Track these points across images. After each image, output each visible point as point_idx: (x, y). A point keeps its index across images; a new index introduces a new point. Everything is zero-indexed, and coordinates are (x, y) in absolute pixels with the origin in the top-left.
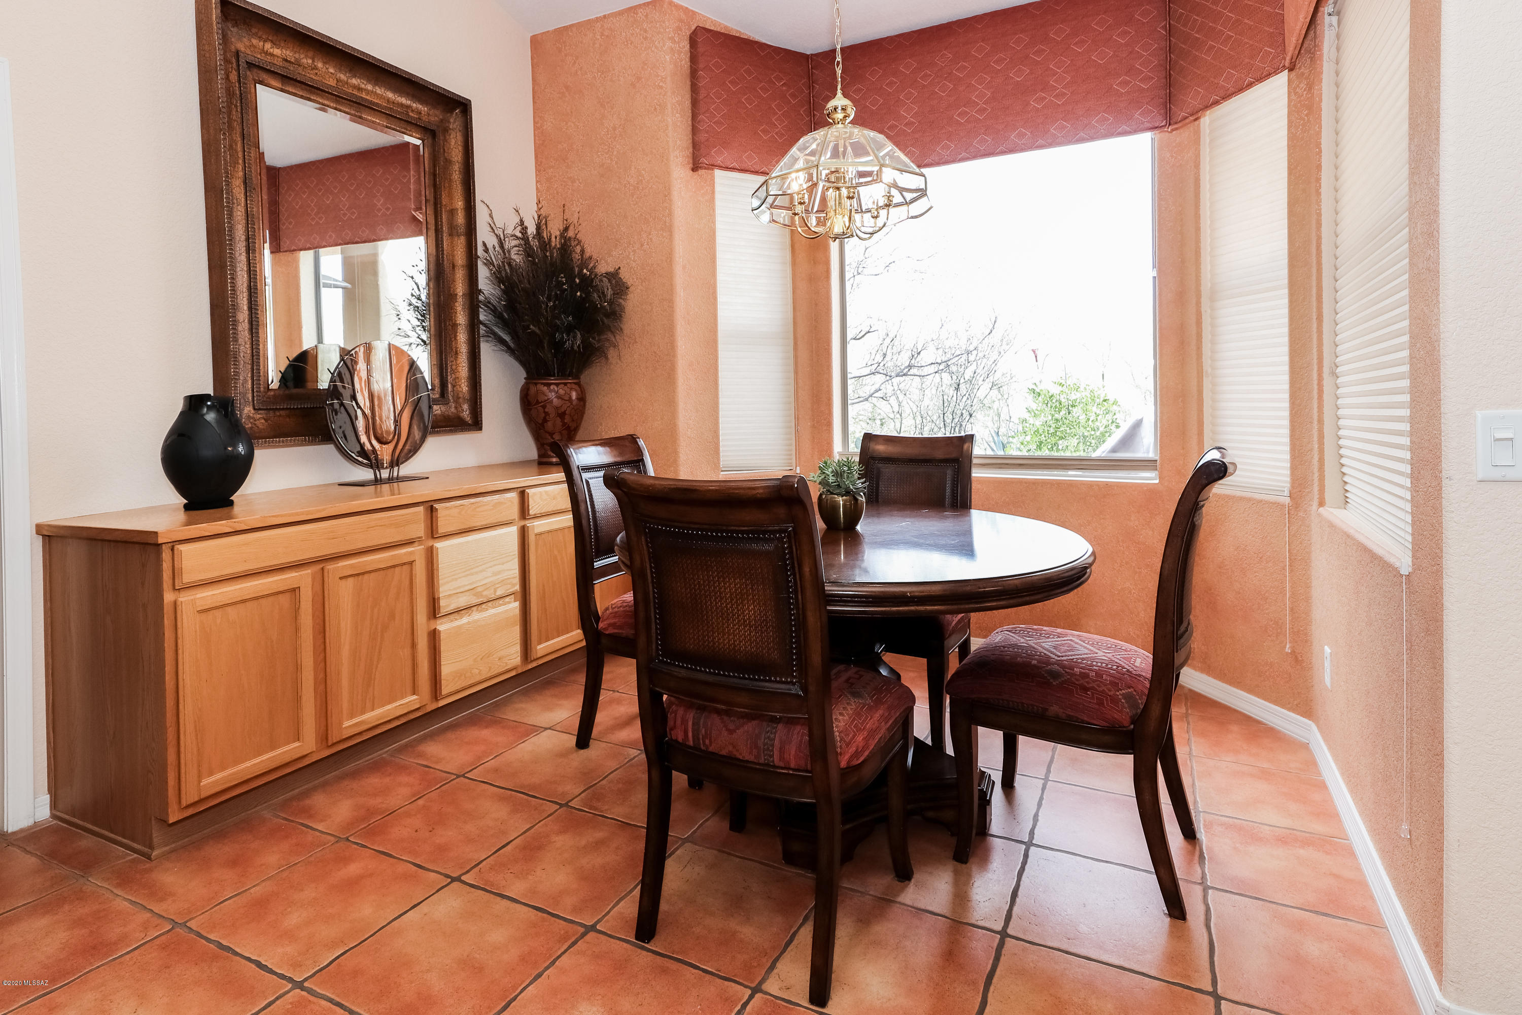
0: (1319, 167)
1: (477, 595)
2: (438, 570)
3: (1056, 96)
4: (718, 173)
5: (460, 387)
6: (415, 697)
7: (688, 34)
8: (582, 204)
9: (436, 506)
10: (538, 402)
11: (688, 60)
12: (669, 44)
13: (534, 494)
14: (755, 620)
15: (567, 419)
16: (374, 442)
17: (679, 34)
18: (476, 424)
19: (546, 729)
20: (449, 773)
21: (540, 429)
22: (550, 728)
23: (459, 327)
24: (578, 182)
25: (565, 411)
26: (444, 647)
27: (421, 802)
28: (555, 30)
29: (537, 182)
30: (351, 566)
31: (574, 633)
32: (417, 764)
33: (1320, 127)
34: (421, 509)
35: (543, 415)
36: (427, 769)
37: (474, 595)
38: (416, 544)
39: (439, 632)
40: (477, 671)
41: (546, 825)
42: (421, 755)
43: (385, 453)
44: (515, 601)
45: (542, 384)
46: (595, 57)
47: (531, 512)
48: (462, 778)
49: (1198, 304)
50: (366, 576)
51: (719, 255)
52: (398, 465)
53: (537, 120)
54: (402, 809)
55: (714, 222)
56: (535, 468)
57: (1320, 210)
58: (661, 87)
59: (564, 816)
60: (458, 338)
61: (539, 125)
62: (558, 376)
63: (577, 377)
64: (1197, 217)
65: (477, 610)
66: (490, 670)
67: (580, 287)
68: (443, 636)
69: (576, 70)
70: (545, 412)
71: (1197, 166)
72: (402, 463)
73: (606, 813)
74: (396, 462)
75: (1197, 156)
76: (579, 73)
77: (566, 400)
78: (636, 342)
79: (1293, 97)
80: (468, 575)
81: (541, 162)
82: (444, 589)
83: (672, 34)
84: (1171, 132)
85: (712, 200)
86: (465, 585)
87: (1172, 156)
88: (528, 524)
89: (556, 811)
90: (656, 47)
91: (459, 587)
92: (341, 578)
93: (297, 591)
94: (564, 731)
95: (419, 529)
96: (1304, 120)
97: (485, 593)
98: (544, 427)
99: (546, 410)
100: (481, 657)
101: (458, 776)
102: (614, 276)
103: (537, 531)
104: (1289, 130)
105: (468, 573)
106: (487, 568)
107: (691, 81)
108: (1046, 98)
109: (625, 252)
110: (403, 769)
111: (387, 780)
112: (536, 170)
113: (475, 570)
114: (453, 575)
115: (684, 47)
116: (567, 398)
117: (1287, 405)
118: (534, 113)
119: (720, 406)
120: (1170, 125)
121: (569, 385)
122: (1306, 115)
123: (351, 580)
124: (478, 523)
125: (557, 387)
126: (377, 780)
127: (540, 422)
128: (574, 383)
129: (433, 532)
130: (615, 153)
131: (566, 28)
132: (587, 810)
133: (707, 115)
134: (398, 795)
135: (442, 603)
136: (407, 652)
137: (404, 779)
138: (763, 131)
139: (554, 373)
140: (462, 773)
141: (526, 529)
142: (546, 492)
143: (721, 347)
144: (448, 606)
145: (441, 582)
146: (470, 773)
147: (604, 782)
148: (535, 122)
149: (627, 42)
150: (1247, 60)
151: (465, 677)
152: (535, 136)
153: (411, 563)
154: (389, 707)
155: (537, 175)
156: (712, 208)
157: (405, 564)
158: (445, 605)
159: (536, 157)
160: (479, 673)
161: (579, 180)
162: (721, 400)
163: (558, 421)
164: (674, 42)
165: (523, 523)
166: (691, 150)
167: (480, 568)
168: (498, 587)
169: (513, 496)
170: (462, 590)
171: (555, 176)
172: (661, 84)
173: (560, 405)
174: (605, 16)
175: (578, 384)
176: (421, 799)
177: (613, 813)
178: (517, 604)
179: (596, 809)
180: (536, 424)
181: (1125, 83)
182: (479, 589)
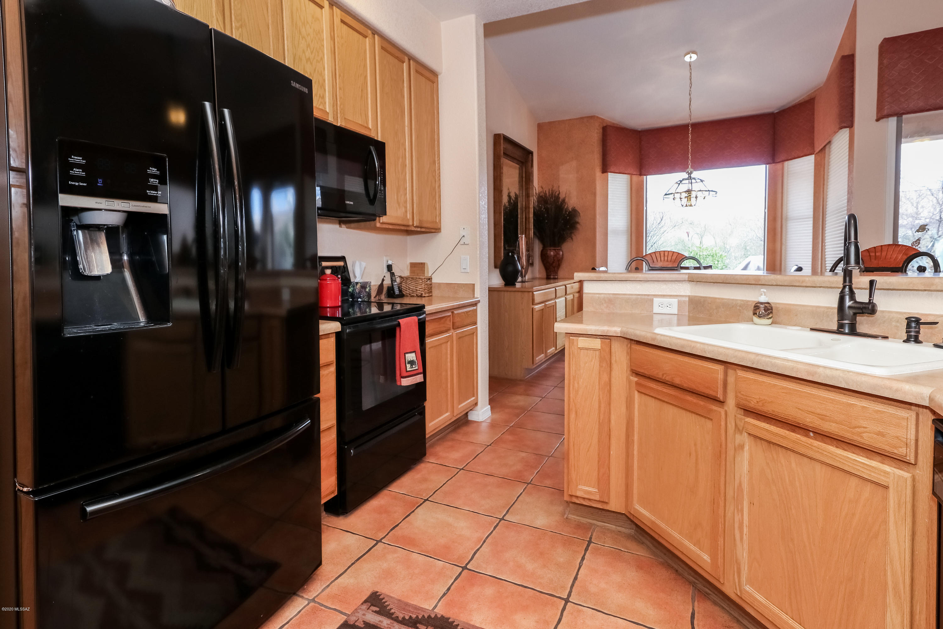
4: (609, 173)
7: (602, 127)
11: (602, 135)
12: (596, 131)
17: (598, 127)
18: (532, 264)
28: (548, 122)
46: (565, 133)
55: (608, 191)
56: (545, 281)
63: (561, 247)
64: (782, 194)
67: (568, 215)
71: (783, 176)
75: (783, 173)
76: (558, 137)
77: (557, 255)
79: (816, 162)
81: (540, 168)
83: (596, 127)
84: (775, 165)
85: (607, 182)
87: (774, 173)
90: (591, 131)
96: (819, 169)
104: (814, 171)
115: (600, 131)
120: (774, 163)
130: (572, 166)
131: (554, 122)
143: (609, 235)
149: (579, 128)
150: (802, 149)
155: (538, 172)
156: (607, 186)
159: (538, 165)
166: (601, 165)
171: (546, 173)
172: (592, 144)
174: (570, 119)
175: (561, 249)
181: (759, 148)
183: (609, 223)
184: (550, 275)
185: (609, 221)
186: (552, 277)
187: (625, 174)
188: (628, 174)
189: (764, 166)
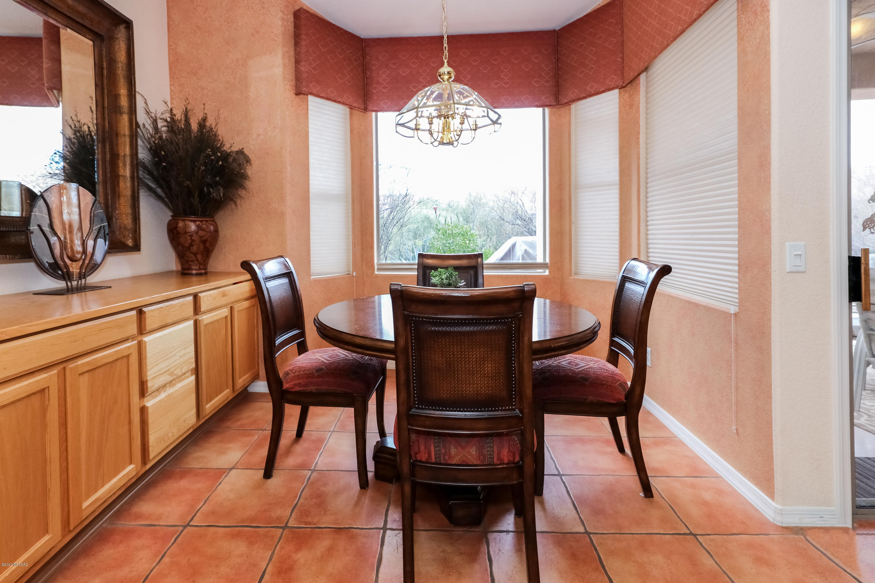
0: (639, 133)
1: (171, 374)
2: (146, 358)
3: (505, 83)
4: (311, 98)
5: (122, 220)
6: (132, 466)
7: (293, 11)
8: (209, 105)
9: (144, 309)
10: (186, 233)
11: (292, 26)
13: (204, 297)
14: (491, 373)
15: (208, 244)
16: (67, 260)
17: (287, 10)
18: (136, 247)
19: (231, 469)
20: (174, 526)
21: (186, 251)
22: (233, 468)
23: (121, 177)
24: (207, 90)
25: (207, 239)
26: (151, 419)
27: (166, 559)
29: (171, 85)
30: (88, 363)
31: (225, 392)
32: (139, 525)
33: (639, 115)
34: (134, 312)
35: (190, 241)
36: (153, 528)
37: (169, 375)
38: (130, 340)
39: (147, 408)
40: (171, 434)
41: (282, 548)
42: (139, 517)
43: (74, 268)
44: (192, 375)
45: (189, 220)
46: (222, 12)
47: (202, 310)
48: (189, 528)
49: (570, 190)
50: (97, 371)
51: (311, 147)
52: (84, 278)
53: (171, 44)
54: (154, 571)
55: (308, 127)
57: (639, 152)
58: (276, 40)
59: (290, 536)
60: (120, 185)
61: (173, 47)
62: (201, 215)
63: (212, 217)
64: (570, 149)
65: (169, 386)
66: (179, 431)
68: (150, 411)
69: (206, 17)
70: (191, 239)
71: (570, 125)
72: (88, 276)
73: (319, 525)
74: (82, 276)
75: (570, 121)
76: (209, 19)
77: (208, 232)
78: (254, 196)
79: (622, 100)
80: (165, 360)
81: (175, 73)
82: (151, 373)
83: (283, 9)
84: (558, 109)
85: (307, 114)
86: (163, 368)
87: (556, 120)
88: (200, 317)
89: (282, 534)
90: (271, 14)
91: (160, 370)
92: (80, 374)
93: (46, 391)
94: (246, 468)
95: (133, 329)
96: (627, 111)
97: (175, 372)
98: (190, 250)
99: (193, 238)
100: (173, 422)
101: (185, 527)
102: (241, 152)
103: (206, 322)
104: (619, 115)
105: (165, 358)
106: (176, 353)
107: (295, 40)
108: (499, 83)
109: (245, 139)
110: (129, 533)
111: (121, 548)
112: (170, 77)
113: (168, 356)
114: (156, 361)
115: (290, 18)
116: (208, 230)
117: (618, 238)
118: (169, 39)
119: (311, 237)
120: (558, 105)
121: (209, 222)
122: (629, 109)
123: (86, 375)
124: (170, 321)
125: (201, 223)
126: (112, 551)
127: (187, 245)
128: (212, 221)
129: (142, 330)
130: (238, 76)
132: (304, 526)
133: (307, 62)
134: (141, 559)
135: (150, 384)
136: (126, 428)
137: (137, 542)
138: (340, 77)
139: (198, 214)
140: (187, 523)
141: (198, 322)
142: (210, 295)
143: (311, 201)
144: (153, 386)
145: (148, 368)
146: (193, 521)
147: (301, 501)
148: (169, 45)
149: (249, 7)
150: (602, 80)
151: (164, 441)
152: (169, 54)
153: (128, 356)
154: (115, 480)
155: (170, 81)
156: (307, 118)
157: (124, 357)
158: (152, 385)
159: (170, 68)
160: (173, 435)
161: (207, 89)
162: (311, 233)
163: (202, 246)
164: (284, 14)
165: (196, 317)
166: (294, 82)
167: (173, 354)
168: (183, 367)
169: (191, 298)
170: (162, 372)
171: (187, 84)
172: (275, 38)
173: (203, 235)
175: (214, 221)
176: (166, 557)
177: (324, 523)
178: (193, 378)
179: (310, 524)
180: (183, 248)
181: (537, 82)
182: (172, 370)
183: (311, 182)
184: (190, 269)
185: (311, 178)
186: (194, 272)
187: (339, 102)
188: (344, 104)
189: (541, 109)
